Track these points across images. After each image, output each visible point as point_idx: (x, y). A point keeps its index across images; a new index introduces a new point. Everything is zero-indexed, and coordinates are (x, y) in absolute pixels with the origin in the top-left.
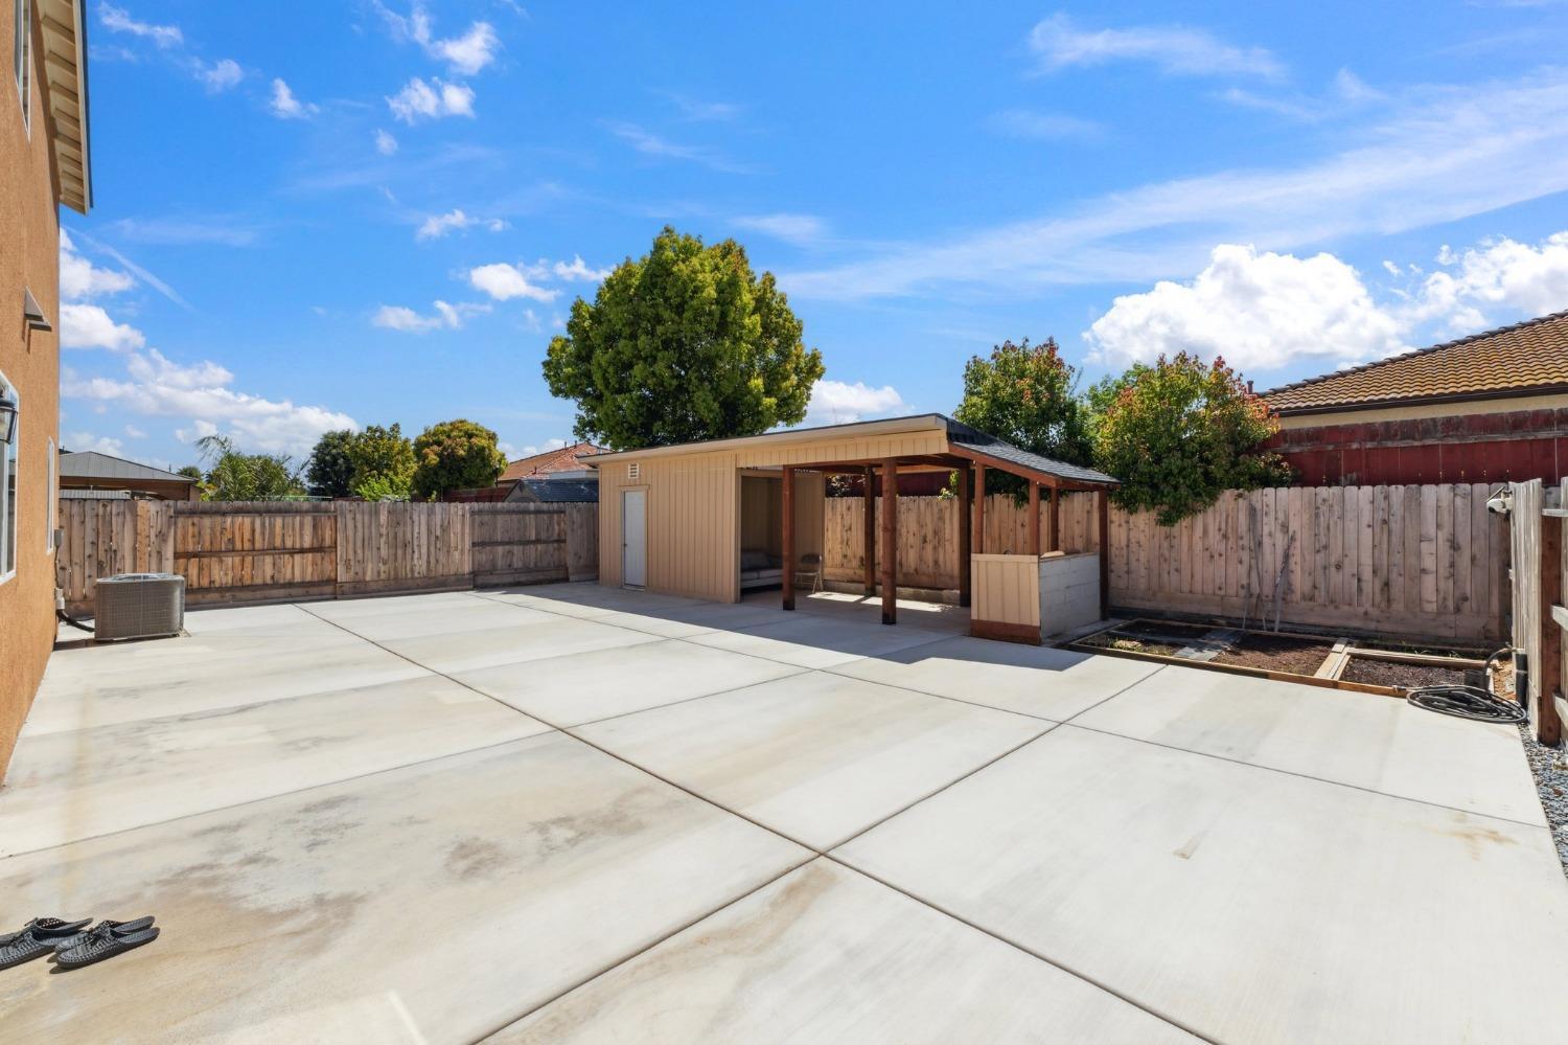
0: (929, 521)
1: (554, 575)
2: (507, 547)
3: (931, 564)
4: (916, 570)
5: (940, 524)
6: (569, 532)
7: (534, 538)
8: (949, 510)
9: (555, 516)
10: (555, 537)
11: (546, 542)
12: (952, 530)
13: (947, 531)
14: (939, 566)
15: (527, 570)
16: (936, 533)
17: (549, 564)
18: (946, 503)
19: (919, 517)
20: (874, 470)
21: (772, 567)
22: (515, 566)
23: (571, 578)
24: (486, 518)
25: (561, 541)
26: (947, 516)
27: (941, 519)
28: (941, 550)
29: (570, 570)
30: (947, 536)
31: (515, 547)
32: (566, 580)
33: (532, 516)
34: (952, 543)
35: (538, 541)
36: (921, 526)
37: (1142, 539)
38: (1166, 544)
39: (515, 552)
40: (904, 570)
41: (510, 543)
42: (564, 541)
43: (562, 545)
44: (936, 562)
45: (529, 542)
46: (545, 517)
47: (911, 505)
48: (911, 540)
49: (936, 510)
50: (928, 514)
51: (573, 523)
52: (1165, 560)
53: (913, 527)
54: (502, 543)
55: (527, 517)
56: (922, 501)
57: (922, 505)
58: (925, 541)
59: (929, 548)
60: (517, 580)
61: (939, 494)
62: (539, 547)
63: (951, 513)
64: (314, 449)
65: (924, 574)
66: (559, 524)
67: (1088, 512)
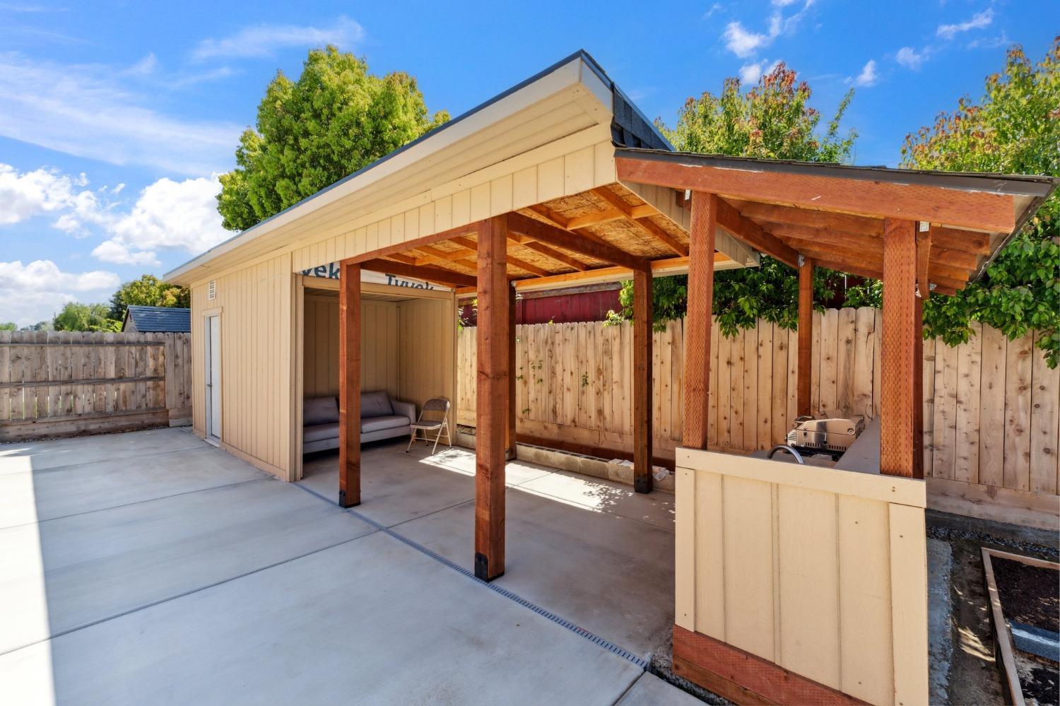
0: (590, 353)
1: (147, 419)
2: (64, 388)
3: (593, 414)
4: (574, 421)
5: (606, 358)
6: (170, 368)
7: (112, 373)
8: (618, 340)
9: (150, 349)
10: (149, 373)
11: (135, 380)
12: (622, 368)
13: (616, 369)
14: (605, 418)
15: (100, 414)
16: (599, 372)
17: (139, 407)
18: (613, 331)
19: (578, 350)
20: (514, 284)
21: (394, 414)
22: (80, 411)
23: (172, 423)
24: (24, 351)
25: (157, 378)
26: (616, 347)
27: (608, 353)
28: (607, 396)
29: (171, 413)
30: (616, 377)
31: (79, 388)
32: (166, 425)
33: (111, 349)
34: (622, 387)
35: (120, 378)
36: (581, 362)
37: (963, 387)
38: (1021, 400)
39: (79, 393)
40: (559, 421)
41: (70, 381)
42: (163, 379)
43: (161, 383)
44: (600, 412)
45: (104, 381)
46: (133, 349)
47: (568, 334)
48: (568, 380)
49: (600, 340)
50: (591, 347)
51: (177, 357)
52: (1020, 431)
53: (571, 364)
54: (55, 382)
55: (101, 349)
56: (582, 328)
57: (583, 333)
58: (586, 383)
59: (591, 390)
60: (83, 428)
61: (604, 318)
62: (122, 386)
63: (621, 343)
64: (113, 296)
65: (585, 427)
66: (155, 358)
67: (848, 342)
